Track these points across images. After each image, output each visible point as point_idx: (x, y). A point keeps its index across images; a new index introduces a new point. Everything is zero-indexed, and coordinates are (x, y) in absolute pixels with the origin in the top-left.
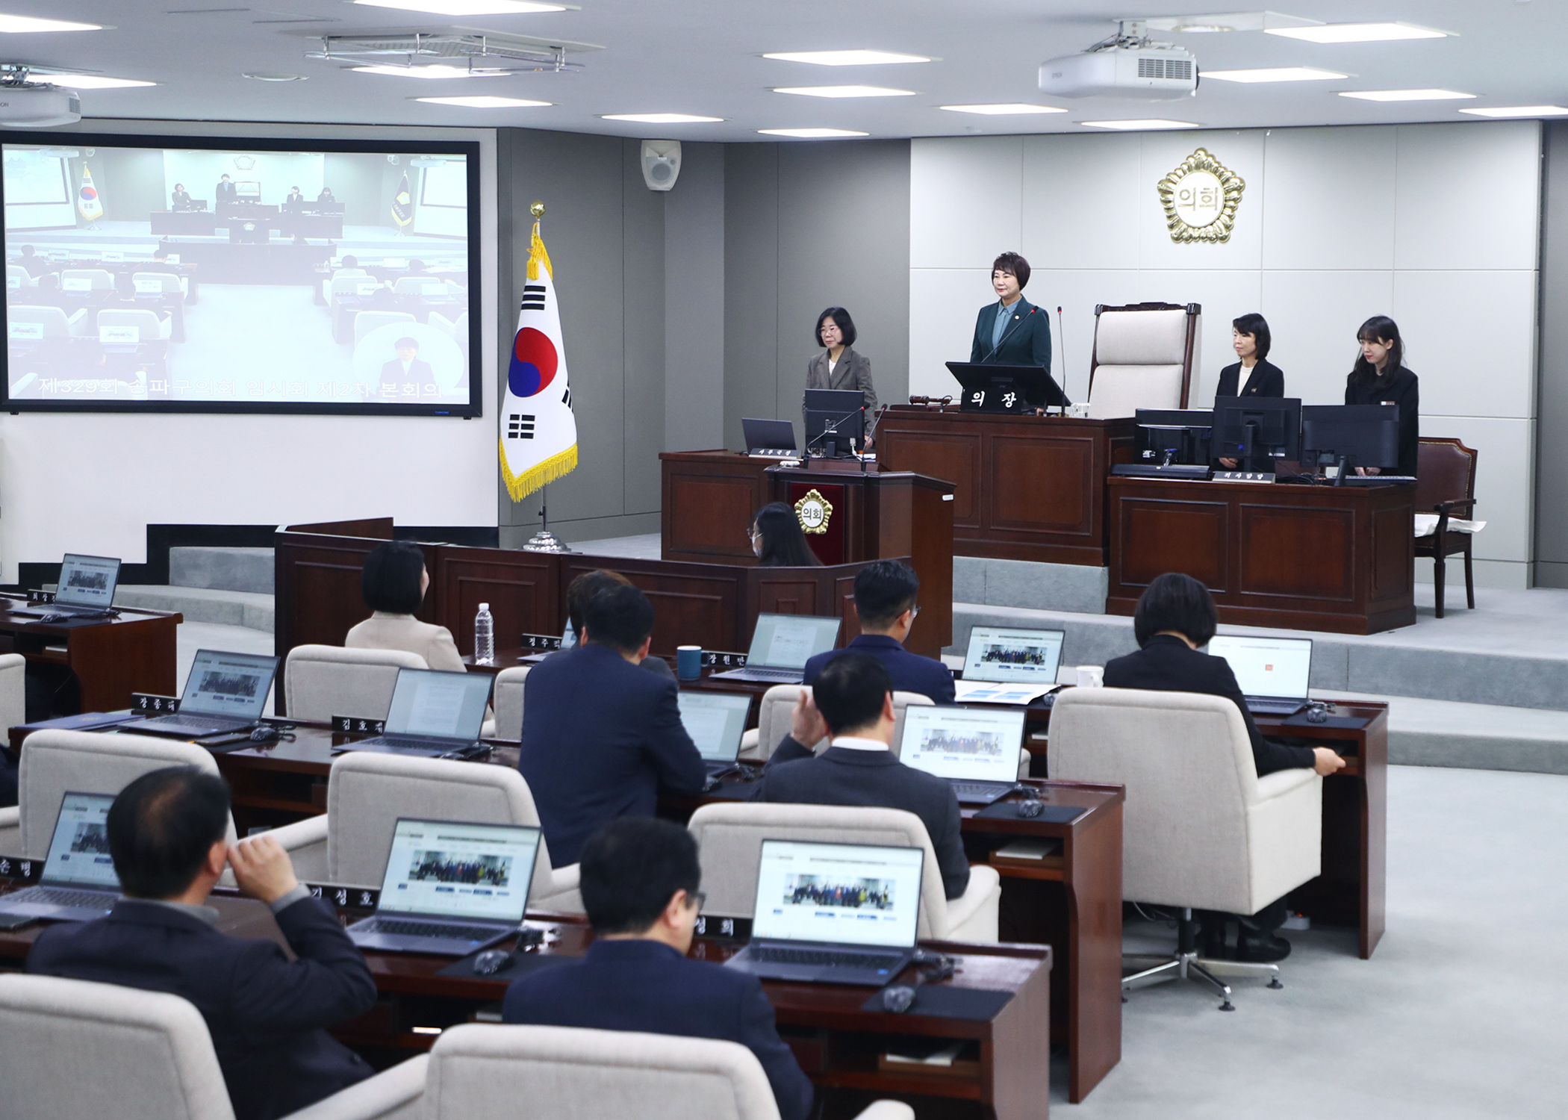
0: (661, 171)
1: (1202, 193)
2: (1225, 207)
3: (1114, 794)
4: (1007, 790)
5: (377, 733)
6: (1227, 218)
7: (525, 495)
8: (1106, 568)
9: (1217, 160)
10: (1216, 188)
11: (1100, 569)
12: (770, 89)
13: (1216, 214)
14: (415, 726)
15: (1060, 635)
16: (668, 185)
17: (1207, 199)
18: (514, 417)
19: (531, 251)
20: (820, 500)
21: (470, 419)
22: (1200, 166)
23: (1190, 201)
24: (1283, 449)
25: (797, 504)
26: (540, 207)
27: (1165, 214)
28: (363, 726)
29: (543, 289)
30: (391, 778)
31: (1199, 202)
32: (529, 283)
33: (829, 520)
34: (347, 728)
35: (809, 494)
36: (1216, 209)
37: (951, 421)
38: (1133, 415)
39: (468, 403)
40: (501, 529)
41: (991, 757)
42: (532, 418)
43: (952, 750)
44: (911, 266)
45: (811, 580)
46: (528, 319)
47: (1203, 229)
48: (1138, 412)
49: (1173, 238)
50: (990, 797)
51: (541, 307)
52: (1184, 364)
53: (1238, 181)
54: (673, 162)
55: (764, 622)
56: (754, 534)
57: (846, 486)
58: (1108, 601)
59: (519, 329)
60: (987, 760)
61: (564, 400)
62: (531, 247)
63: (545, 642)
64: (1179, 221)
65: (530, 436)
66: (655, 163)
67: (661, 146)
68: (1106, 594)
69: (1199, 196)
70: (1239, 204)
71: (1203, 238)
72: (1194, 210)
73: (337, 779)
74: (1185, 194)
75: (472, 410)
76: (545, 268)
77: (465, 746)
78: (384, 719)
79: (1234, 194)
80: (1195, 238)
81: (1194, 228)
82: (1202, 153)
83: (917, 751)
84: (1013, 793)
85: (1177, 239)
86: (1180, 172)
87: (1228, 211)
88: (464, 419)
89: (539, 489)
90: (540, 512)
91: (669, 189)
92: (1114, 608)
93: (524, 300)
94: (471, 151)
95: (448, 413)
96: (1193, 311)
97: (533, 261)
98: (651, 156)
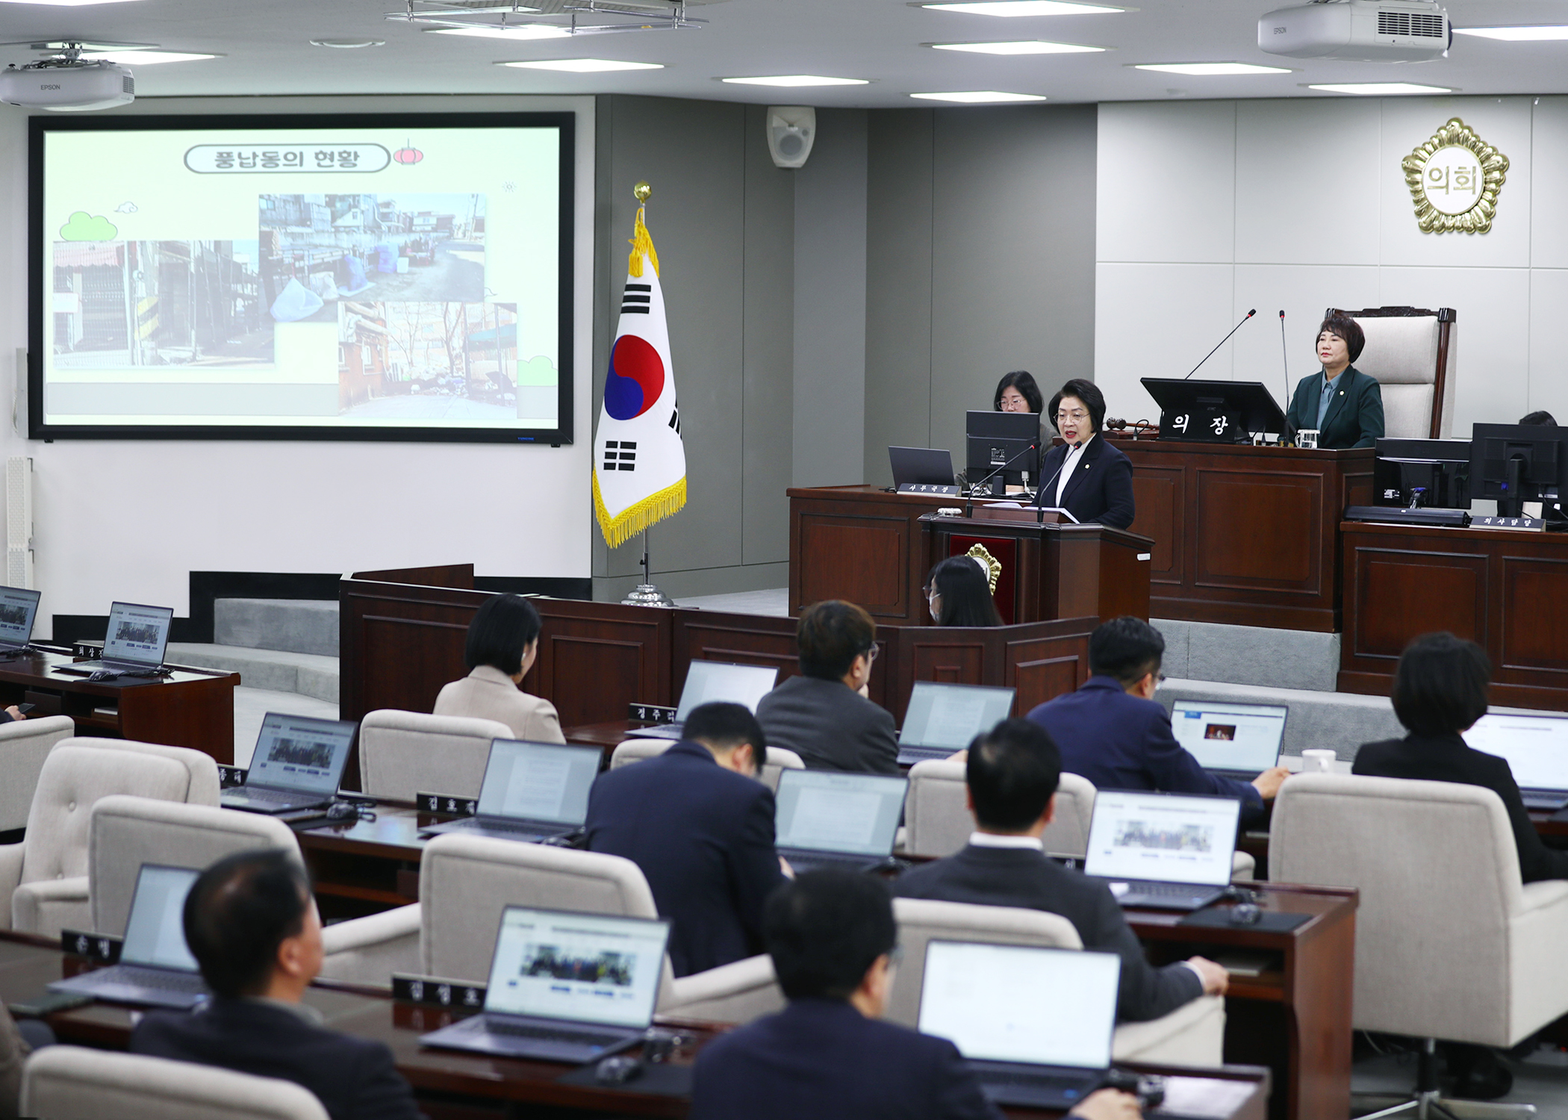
0: (791, 144)
1: (1456, 172)
2: (1485, 190)
3: (1343, 900)
4: (1215, 895)
5: (468, 815)
6: (1487, 204)
7: (623, 540)
8: (1337, 635)
9: (1475, 132)
10: (1474, 168)
11: (1331, 635)
12: (929, 45)
13: (1475, 199)
14: (512, 807)
15: (1282, 712)
16: (798, 161)
17: (1462, 180)
18: (611, 444)
19: (634, 242)
21: (559, 447)
22: (1454, 140)
23: (1443, 182)
24: (1556, 489)
26: (645, 189)
27: (1412, 198)
28: (452, 806)
29: (648, 288)
30: (489, 867)
31: (1453, 183)
32: (631, 281)
34: (434, 807)
35: (972, 548)
36: (1474, 193)
37: (1148, 451)
39: (557, 427)
40: (594, 580)
41: (1199, 855)
42: (633, 445)
43: (1151, 846)
44: (1097, 260)
45: (976, 644)
46: (629, 325)
47: (1459, 217)
49: (1421, 227)
50: (1197, 902)
51: (646, 310)
52: (1434, 384)
53: (1500, 159)
54: (805, 133)
55: (921, 693)
57: (1018, 540)
58: (1339, 675)
59: (618, 336)
60: (1194, 859)
61: (672, 424)
62: (633, 237)
63: (656, 714)
64: (1429, 206)
65: (631, 467)
66: (782, 135)
67: (793, 114)
68: (1337, 667)
69: (1453, 177)
70: (1502, 187)
71: (1458, 228)
72: (1447, 193)
73: (430, 866)
74: (1436, 175)
75: (561, 436)
76: (650, 263)
77: (571, 832)
78: (476, 798)
79: (1497, 175)
80: (1449, 228)
81: (1447, 215)
82: (1456, 124)
83: (1110, 846)
84: (1226, 897)
85: (1427, 229)
86: (1429, 147)
87: (1489, 195)
88: (552, 446)
89: (640, 532)
90: (642, 561)
91: (800, 166)
92: (1345, 684)
93: (624, 302)
94: (564, 122)
95: (532, 439)
96: (1447, 318)
97: (636, 254)
98: (779, 126)
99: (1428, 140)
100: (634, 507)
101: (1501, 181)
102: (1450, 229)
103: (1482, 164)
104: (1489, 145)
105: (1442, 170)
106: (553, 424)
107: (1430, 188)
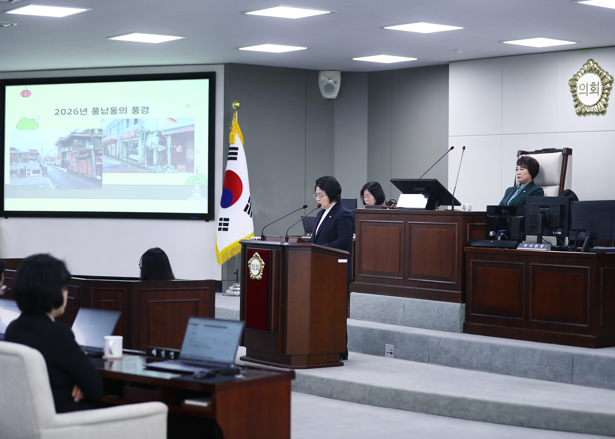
0: (330, 88)
1: (591, 85)
2: (603, 93)
6: (604, 100)
7: (225, 261)
8: (464, 305)
9: (599, 65)
10: (598, 82)
11: (459, 305)
13: (599, 97)
16: (334, 95)
17: (593, 89)
18: (221, 219)
19: (232, 128)
20: (259, 258)
21: (209, 221)
22: (591, 70)
23: (585, 91)
25: (249, 261)
26: (238, 104)
27: (572, 99)
29: (237, 149)
31: (589, 91)
32: (231, 146)
33: (263, 271)
35: (254, 255)
36: (598, 95)
39: (207, 212)
40: (222, 281)
42: (227, 220)
44: (449, 135)
46: (231, 166)
47: (592, 107)
49: (577, 113)
51: (235, 159)
52: (559, 185)
53: (609, 78)
54: (335, 82)
57: (272, 250)
58: (464, 324)
59: (226, 170)
61: (245, 210)
62: (232, 126)
64: (580, 103)
65: (226, 230)
66: (325, 84)
67: (330, 74)
68: (463, 321)
69: (589, 87)
70: (611, 91)
71: (592, 113)
72: (587, 96)
74: (582, 87)
75: (209, 217)
76: (239, 138)
79: (608, 85)
80: (588, 113)
81: (587, 107)
82: (591, 62)
85: (580, 114)
86: (580, 74)
87: (605, 96)
88: (206, 221)
89: (229, 259)
90: (235, 272)
91: (335, 98)
92: (467, 329)
93: (229, 155)
94: (211, 77)
95: (197, 218)
96: (568, 152)
97: (232, 133)
98: (324, 79)
99: (579, 71)
100: (227, 247)
101: (610, 88)
102: (589, 113)
103: (602, 81)
104: (605, 71)
105: (585, 85)
106: (206, 211)
107: (580, 93)
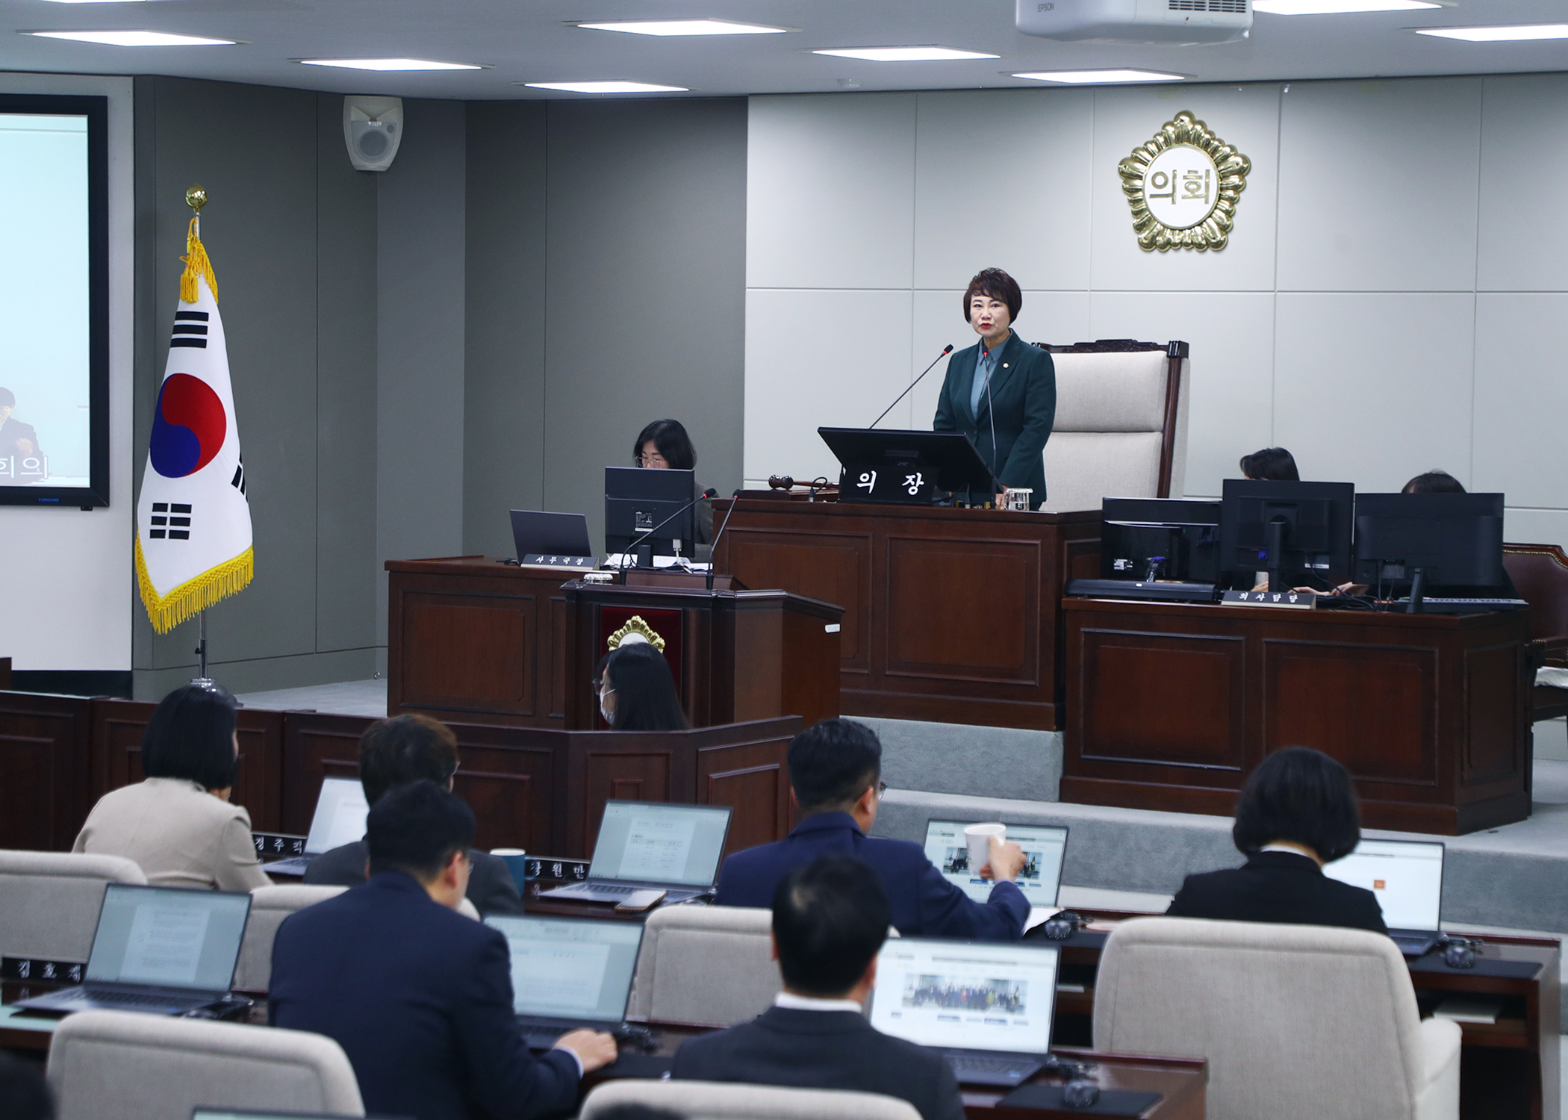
0: (373, 142)
1: (1185, 177)
2: (1220, 198)
3: (1193, 1072)
4: (1033, 1068)
5: (71, 983)
6: (1223, 216)
7: (175, 624)
8: (1060, 734)
9: (1209, 128)
10: (1208, 171)
11: (1052, 734)
12: (572, 23)
13: (1208, 208)
14: (133, 971)
15: (1061, 835)
16: (382, 163)
17: (1193, 187)
18: (159, 507)
19: (186, 259)
20: (647, 631)
21: (91, 510)
22: (1182, 138)
23: (1168, 190)
24: (1327, 558)
25: (611, 638)
26: (199, 194)
27: (1129, 209)
28: (50, 971)
29: (204, 316)
30: (143, 1052)
31: (1181, 191)
32: (183, 307)
34: (25, 974)
35: (629, 622)
36: (1207, 202)
37: (827, 514)
38: (1099, 507)
39: (86, 485)
40: (134, 671)
41: (1010, 1017)
42: (187, 508)
43: (949, 1006)
44: (748, 285)
45: (663, 751)
46: (181, 361)
47: (1187, 232)
48: (1106, 502)
49: (1141, 244)
50: (1014, 1077)
51: (202, 344)
52: (1163, 432)
53: (1239, 160)
54: (391, 128)
55: (614, 813)
56: (603, 689)
57: (684, 610)
58: (1062, 782)
59: (167, 376)
60: (1003, 1021)
61: (235, 483)
62: (186, 254)
63: (279, 844)
64: (1152, 219)
65: (185, 535)
66: (362, 132)
67: (374, 105)
68: (1059, 773)
69: (1180, 183)
70: (1241, 194)
71: (1187, 245)
72: (1173, 202)
73: (62, 1051)
74: (1160, 180)
75: (94, 497)
76: (207, 286)
77: (211, 1000)
78: (84, 961)
79: (1235, 180)
80: (1175, 245)
81: (1173, 230)
82: (1186, 119)
83: (897, 1005)
84: (1042, 1070)
85: (1149, 245)
86: (1152, 147)
87: (1225, 205)
88: (82, 510)
89: (196, 614)
90: (197, 649)
91: (385, 169)
92: (1068, 793)
93: (174, 333)
94: (94, 109)
95: (57, 500)
96: (1177, 353)
97: (189, 274)
98: (357, 119)
99: (1151, 139)
100: (189, 583)
101: (1240, 186)
102: (1177, 246)
103: (1218, 166)
104: (1227, 143)
105: (1167, 175)
106: (84, 481)
107: (1152, 196)
